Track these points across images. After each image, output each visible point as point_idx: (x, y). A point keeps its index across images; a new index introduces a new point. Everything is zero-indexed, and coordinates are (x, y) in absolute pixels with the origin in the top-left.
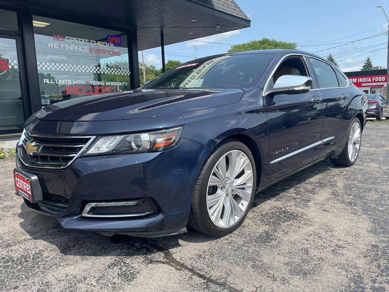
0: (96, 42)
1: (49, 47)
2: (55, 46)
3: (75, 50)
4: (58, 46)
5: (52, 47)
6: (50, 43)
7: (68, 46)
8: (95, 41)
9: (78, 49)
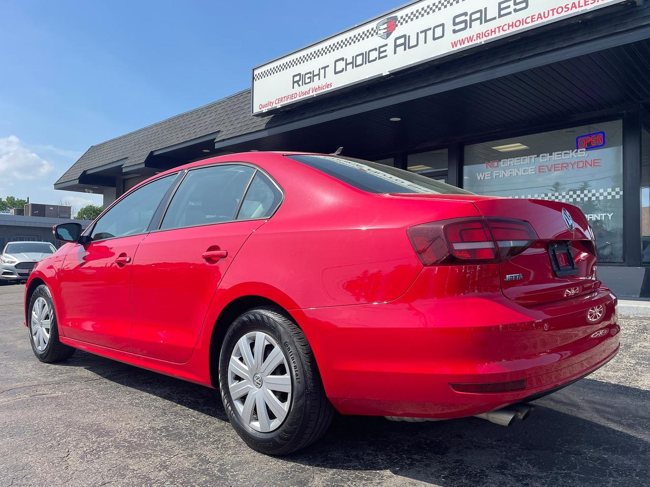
0: (551, 155)
1: (479, 179)
2: (486, 176)
3: (514, 175)
4: (490, 175)
5: (482, 179)
6: (481, 174)
7: (503, 172)
8: (548, 154)
9: (518, 171)
